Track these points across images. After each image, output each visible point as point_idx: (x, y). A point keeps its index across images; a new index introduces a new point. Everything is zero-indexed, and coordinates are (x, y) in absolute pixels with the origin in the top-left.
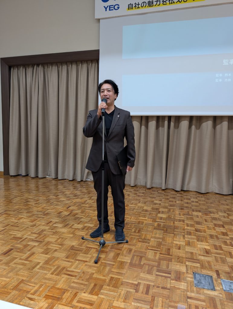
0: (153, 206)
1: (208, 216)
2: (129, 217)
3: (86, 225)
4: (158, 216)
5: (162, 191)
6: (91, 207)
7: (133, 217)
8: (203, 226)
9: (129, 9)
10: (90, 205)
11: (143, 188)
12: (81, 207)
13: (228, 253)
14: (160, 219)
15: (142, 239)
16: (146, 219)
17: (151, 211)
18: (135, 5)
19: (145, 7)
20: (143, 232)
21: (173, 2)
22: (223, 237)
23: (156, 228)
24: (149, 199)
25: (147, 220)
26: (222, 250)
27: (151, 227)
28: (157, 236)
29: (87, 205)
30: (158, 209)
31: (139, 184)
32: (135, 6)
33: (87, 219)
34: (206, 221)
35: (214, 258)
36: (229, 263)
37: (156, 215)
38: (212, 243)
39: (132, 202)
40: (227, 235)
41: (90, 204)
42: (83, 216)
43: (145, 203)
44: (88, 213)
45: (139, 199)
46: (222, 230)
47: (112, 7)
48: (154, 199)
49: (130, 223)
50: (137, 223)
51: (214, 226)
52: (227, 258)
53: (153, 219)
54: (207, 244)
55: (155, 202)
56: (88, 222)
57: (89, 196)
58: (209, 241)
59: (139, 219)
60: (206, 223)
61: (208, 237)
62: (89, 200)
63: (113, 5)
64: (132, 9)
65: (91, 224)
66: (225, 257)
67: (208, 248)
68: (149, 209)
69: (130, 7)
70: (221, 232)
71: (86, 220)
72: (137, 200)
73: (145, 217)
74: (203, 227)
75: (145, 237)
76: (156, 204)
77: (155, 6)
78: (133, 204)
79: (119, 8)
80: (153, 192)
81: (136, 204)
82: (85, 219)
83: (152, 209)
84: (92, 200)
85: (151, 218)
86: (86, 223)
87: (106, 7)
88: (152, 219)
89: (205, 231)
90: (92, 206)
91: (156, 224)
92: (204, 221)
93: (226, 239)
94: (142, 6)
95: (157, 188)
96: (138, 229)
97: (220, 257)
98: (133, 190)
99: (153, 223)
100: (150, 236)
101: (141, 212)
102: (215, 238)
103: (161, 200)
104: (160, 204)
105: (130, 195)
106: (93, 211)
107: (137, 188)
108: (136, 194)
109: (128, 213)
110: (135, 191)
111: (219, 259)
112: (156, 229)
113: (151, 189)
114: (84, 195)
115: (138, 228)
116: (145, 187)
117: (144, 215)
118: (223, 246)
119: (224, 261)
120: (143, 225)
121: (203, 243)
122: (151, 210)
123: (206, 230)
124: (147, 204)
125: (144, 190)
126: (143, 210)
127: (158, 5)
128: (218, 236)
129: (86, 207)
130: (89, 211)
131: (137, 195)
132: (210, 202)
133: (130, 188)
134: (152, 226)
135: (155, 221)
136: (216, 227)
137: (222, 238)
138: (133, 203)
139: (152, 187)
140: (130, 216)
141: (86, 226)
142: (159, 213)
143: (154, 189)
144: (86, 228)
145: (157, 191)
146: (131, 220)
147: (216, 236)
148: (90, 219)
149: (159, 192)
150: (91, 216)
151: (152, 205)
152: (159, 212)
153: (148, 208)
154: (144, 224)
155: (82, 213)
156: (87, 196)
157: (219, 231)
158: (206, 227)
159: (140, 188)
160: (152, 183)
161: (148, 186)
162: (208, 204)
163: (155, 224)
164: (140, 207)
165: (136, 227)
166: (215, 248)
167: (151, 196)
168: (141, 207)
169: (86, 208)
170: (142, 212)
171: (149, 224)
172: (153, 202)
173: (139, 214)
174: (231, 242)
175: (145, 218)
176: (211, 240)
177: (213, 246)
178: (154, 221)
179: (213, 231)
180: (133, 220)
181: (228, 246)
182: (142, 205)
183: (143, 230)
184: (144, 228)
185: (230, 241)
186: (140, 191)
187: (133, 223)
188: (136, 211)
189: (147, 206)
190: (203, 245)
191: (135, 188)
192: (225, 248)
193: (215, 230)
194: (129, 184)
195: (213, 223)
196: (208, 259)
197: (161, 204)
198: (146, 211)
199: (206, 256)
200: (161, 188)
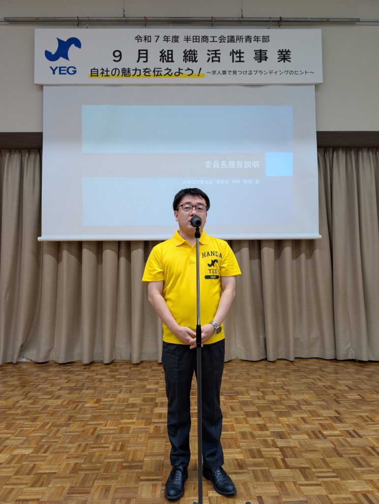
0: (144, 395)
1: (235, 399)
2: (102, 422)
3: (16, 452)
4: (154, 412)
5: (159, 366)
6: (27, 413)
7: (109, 421)
8: (229, 420)
9: (91, 76)
10: (26, 410)
11: (127, 365)
12: (5, 416)
13: (272, 459)
14: (159, 418)
15: (127, 462)
16: (134, 420)
17: (141, 405)
18: (102, 71)
19: (118, 76)
20: (130, 447)
21: (159, 74)
22: (260, 433)
23: (152, 435)
24: (138, 383)
25: (135, 423)
26: (262, 456)
27: (144, 435)
28: (156, 450)
29: (19, 411)
30: (154, 400)
31: (118, 358)
32: (102, 73)
33: (19, 439)
34: (232, 409)
35: (251, 474)
36: (275, 477)
37: (152, 411)
38: (246, 448)
39: (108, 392)
40: (267, 430)
41: (26, 407)
42: (10, 434)
43: (131, 392)
44: (20, 426)
45: (121, 386)
46: (259, 421)
47: (65, 70)
48: (145, 383)
49: (105, 434)
50: (118, 431)
51: (245, 417)
52: (271, 470)
53: (146, 419)
54: (239, 450)
55: (149, 387)
56: (21, 444)
57: (25, 392)
58: (240, 444)
59: (120, 424)
60: (233, 413)
61: (239, 437)
62: (23, 399)
63: (65, 67)
64: (97, 76)
65: (27, 448)
66: (267, 468)
67: (241, 458)
68: (138, 402)
69: (94, 73)
70: (257, 425)
71: (15, 443)
72: (115, 387)
73: (131, 417)
74: (228, 422)
75: (133, 456)
76: (149, 391)
77: (133, 76)
78: (110, 396)
79: (75, 72)
80: (144, 370)
81: (115, 396)
82: (14, 439)
83: (142, 400)
84: (29, 399)
85: (142, 419)
86: (17, 447)
87: (54, 68)
88: (144, 420)
89: (233, 429)
90: (29, 411)
91: (152, 428)
92: (230, 410)
93: (267, 436)
94: (113, 74)
95: (149, 362)
96: (121, 443)
97: (262, 470)
98: (108, 370)
99: (145, 427)
100: (143, 453)
101: (124, 409)
102: (249, 436)
103: (157, 383)
104: (156, 390)
105: (103, 380)
106: (30, 421)
107: (115, 366)
108: (113, 376)
109: (100, 415)
110: (112, 371)
111: (260, 475)
112: (153, 437)
113: (139, 365)
114: (13, 391)
115: (120, 441)
116: (129, 362)
117: (130, 414)
118: (262, 449)
119: (267, 477)
120: (128, 433)
121: (233, 450)
122: (142, 403)
123: (234, 425)
124: (133, 392)
125: (127, 369)
126: (128, 405)
127: (138, 76)
128: (253, 432)
129: (17, 414)
130: (22, 422)
131: (116, 378)
132: (235, 376)
133: (103, 366)
134: (146, 432)
135: (151, 423)
136: (249, 417)
137: (260, 436)
138: (108, 395)
139: (141, 362)
140: (105, 420)
141: (17, 455)
142: (156, 407)
143: (144, 364)
144: (16, 459)
145: (151, 367)
146: (106, 428)
147: (251, 433)
148: (25, 438)
149: (153, 368)
150: (27, 433)
151: (142, 394)
152: (156, 405)
153: (136, 400)
154: (131, 432)
155: (7, 429)
156: (20, 392)
157: (254, 423)
158: (233, 419)
159: (121, 365)
160: (141, 354)
161: (135, 361)
162: (232, 380)
163: (149, 428)
164: (121, 401)
165: (115, 440)
166: (251, 455)
167: (140, 377)
168: (124, 399)
169: (16, 417)
170: (126, 410)
171: (141, 430)
172: (145, 387)
173: (121, 414)
174: (273, 441)
175: (132, 419)
176: (244, 442)
177: (248, 453)
178: (149, 422)
179: (246, 425)
180: (111, 426)
181: (270, 448)
182: (126, 396)
183: (128, 443)
184: (131, 440)
185: (272, 438)
186: (120, 371)
187: (111, 432)
188: (116, 409)
189: (135, 396)
190: (232, 453)
191: (111, 366)
192: (266, 453)
193: (248, 423)
194: (102, 359)
195: (243, 411)
196: (243, 478)
197: (159, 389)
198: (134, 405)
199: (240, 473)
200: (157, 361)
